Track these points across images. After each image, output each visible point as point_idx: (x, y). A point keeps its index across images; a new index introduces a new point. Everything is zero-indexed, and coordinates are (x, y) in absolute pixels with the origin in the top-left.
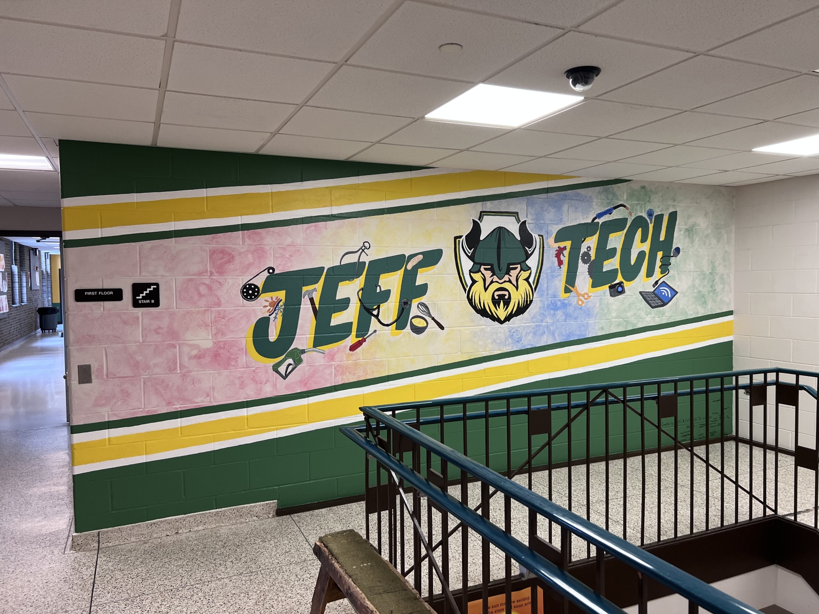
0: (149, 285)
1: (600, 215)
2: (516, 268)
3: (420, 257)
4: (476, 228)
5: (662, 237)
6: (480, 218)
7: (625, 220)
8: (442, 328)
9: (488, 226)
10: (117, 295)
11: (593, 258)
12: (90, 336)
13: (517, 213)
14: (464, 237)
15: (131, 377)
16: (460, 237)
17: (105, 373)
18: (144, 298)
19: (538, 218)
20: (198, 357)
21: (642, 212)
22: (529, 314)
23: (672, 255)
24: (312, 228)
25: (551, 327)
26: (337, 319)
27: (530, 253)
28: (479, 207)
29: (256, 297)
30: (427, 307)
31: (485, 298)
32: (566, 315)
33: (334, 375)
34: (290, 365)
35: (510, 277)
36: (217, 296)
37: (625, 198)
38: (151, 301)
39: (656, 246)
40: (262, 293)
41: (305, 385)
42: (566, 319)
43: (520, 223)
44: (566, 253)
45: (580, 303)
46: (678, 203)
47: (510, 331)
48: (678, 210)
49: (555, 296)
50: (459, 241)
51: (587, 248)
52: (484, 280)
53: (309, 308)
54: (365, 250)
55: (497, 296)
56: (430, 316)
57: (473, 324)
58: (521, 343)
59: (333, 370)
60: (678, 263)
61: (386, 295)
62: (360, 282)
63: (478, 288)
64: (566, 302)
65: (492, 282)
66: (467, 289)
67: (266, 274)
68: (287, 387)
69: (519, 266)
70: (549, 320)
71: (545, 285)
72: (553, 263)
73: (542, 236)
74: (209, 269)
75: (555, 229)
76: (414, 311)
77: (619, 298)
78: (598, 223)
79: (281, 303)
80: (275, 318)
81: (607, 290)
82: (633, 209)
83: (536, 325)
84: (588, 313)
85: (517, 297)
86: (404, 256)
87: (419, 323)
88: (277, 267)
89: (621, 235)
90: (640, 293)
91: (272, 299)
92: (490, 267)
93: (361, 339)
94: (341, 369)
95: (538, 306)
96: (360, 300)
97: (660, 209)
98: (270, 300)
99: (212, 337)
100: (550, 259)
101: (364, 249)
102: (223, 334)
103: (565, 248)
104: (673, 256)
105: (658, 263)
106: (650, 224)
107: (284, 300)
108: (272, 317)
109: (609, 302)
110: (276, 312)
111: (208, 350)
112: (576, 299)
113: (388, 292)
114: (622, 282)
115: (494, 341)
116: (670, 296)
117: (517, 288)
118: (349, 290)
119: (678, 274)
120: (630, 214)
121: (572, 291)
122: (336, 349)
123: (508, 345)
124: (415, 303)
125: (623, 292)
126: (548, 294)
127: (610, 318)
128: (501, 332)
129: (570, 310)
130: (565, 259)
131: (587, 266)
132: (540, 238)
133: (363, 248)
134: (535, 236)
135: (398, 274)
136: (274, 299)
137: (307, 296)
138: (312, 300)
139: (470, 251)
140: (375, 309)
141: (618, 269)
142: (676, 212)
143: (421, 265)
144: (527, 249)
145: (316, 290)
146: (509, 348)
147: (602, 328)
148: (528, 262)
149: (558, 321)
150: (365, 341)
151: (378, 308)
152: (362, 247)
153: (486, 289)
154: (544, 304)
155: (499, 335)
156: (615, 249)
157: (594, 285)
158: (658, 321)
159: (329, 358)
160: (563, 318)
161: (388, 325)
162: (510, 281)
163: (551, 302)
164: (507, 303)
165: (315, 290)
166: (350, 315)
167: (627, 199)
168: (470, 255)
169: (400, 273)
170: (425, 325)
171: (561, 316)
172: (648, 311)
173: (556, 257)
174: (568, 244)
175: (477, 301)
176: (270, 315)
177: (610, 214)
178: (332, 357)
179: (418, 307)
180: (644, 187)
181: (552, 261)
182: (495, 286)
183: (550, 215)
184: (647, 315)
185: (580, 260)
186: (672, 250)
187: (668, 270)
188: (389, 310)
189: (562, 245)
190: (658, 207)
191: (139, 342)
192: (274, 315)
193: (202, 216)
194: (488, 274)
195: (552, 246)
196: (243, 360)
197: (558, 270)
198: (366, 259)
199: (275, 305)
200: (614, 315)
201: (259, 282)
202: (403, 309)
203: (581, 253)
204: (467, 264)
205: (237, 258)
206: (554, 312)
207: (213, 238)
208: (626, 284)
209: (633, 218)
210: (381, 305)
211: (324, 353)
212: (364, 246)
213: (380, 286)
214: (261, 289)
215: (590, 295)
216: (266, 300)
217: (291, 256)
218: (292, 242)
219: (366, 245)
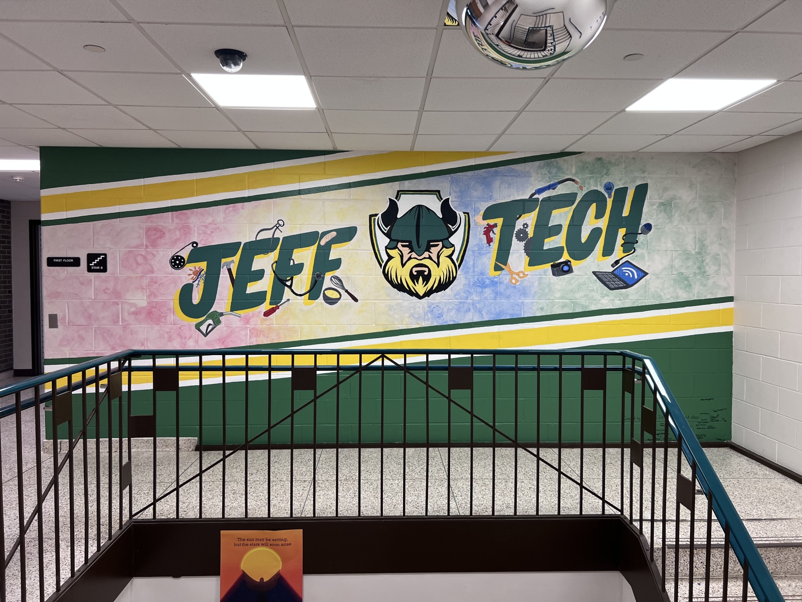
0: (99, 255)
1: (540, 191)
2: (437, 245)
3: (334, 234)
4: (393, 207)
5: (626, 212)
6: (397, 197)
7: (574, 195)
8: (355, 300)
9: (405, 205)
10: (76, 262)
11: (531, 235)
12: (57, 292)
13: (439, 192)
14: (380, 215)
15: (86, 325)
16: (376, 215)
17: (67, 322)
18: (95, 265)
19: (462, 195)
20: (136, 313)
21: (597, 186)
22: (452, 291)
23: (640, 232)
24: (231, 209)
25: (477, 304)
26: (253, 288)
27: (453, 230)
28: (397, 186)
29: (182, 266)
30: (340, 280)
31: (403, 274)
32: (497, 293)
33: (249, 337)
34: (210, 325)
35: (430, 254)
36: (150, 265)
37: (574, 171)
38: (100, 268)
39: (616, 222)
40: (189, 262)
41: (223, 343)
42: (496, 297)
43: (442, 201)
44: (497, 230)
45: (514, 281)
46: (648, 174)
47: (429, 307)
48: (649, 182)
49: (482, 274)
50: (374, 219)
51: (524, 225)
52: (402, 257)
53: (227, 277)
54: (280, 228)
55: (416, 271)
56: (343, 288)
57: (389, 298)
58: (442, 318)
59: (249, 332)
60: (649, 241)
61: (299, 268)
62: (274, 256)
63: (395, 264)
64: (496, 279)
65: (410, 258)
66: (383, 265)
67: (190, 248)
68: (207, 343)
69: (440, 243)
70: (475, 298)
71: (471, 263)
72: (481, 240)
73: (468, 214)
74: (145, 243)
75: (484, 206)
76: (327, 283)
77: (564, 277)
79: (203, 273)
80: (198, 284)
81: (548, 269)
82: (584, 183)
83: (460, 302)
84: (524, 293)
85: (438, 274)
86: (317, 232)
87: (332, 294)
88: (200, 241)
89: (568, 212)
90: (593, 272)
91: (195, 268)
92: (408, 244)
93: (274, 306)
94: (255, 332)
95: (462, 283)
96: (274, 272)
97: (623, 181)
98: (194, 270)
99: (147, 298)
100: (478, 237)
101: (279, 226)
102: (155, 296)
103: (495, 225)
104: (641, 234)
105: (620, 241)
106: (608, 199)
107: (205, 270)
108: (195, 284)
109: (552, 281)
110: (199, 279)
111: (144, 308)
112: (508, 277)
113: (301, 265)
114: (570, 261)
115: (412, 315)
116: (636, 277)
117: (438, 265)
118: (264, 262)
119: (649, 253)
120: (581, 188)
121: (504, 269)
122: (251, 314)
123: (428, 320)
124: (328, 276)
125: (570, 271)
126: (474, 272)
127: (552, 298)
128: (419, 307)
129: (501, 288)
130: (496, 235)
131: (523, 244)
132: (465, 216)
133: (277, 226)
134: (460, 214)
135: (312, 249)
136: (197, 269)
137: (225, 266)
138: (230, 270)
139: (386, 229)
140: (288, 280)
141: (563, 247)
142: (647, 185)
143: (335, 241)
144: (450, 226)
145: (234, 262)
146: (429, 323)
147: (542, 309)
148: (452, 240)
149: (486, 298)
150: (278, 308)
151: (292, 279)
153: (403, 265)
154: (469, 281)
155: (418, 310)
156: (560, 226)
157: (531, 264)
158: (618, 304)
159: (244, 321)
160: (492, 296)
161: (301, 295)
162: (430, 258)
163: (478, 280)
164: (427, 279)
165: (232, 261)
166: (265, 285)
167: (576, 173)
168: (386, 232)
169: (314, 248)
170: (339, 296)
171: (490, 294)
172: (604, 293)
173: (484, 234)
174: (499, 221)
175: (394, 277)
176: (193, 282)
177: (554, 189)
178: (247, 320)
179: (331, 279)
180: (600, 159)
181: (480, 238)
182: (413, 262)
183: (477, 192)
184: (603, 297)
185: (514, 238)
186: (641, 226)
187: (634, 248)
188: (302, 282)
189: (492, 222)
190: (620, 180)
191: (92, 299)
192: (197, 282)
193: (141, 200)
194: (406, 251)
195: (479, 223)
196: (171, 318)
197: (486, 247)
198: (280, 235)
199: (198, 274)
200: (558, 295)
201: (185, 254)
202: (316, 281)
203: (516, 230)
204: (383, 241)
205: (167, 234)
206: (481, 290)
207: (148, 218)
208: (574, 263)
209: (584, 193)
210: (294, 276)
211: (240, 317)
212: (278, 223)
213: (293, 260)
214: (186, 260)
215: (526, 273)
216: (191, 270)
217: (212, 232)
218: (213, 221)
219: (281, 222)
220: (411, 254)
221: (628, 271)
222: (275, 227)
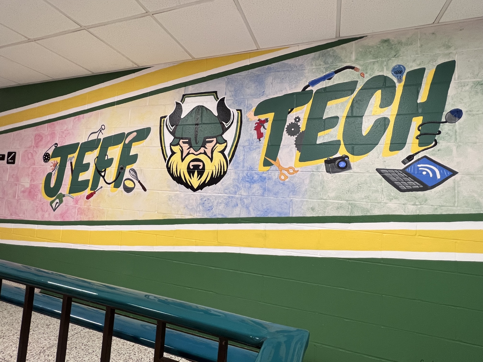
0: (13, 153)
1: (314, 83)
2: (211, 142)
3: (135, 134)
4: (179, 109)
5: (423, 97)
6: (183, 100)
8: (145, 190)
9: (188, 106)
10: (3, 157)
11: (303, 129)
13: (216, 92)
14: (168, 117)
15: (3, 198)
16: (165, 117)
18: (10, 159)
19: (236, 94)
20: (24, 192)
21: (382, 70)
22: (222, 185)
23: (443, 120)
24: (76, 119)
25: (245, 200)
27: (227, 127)
28: (182, 91)
29: (49, 160)
30: (135, 172)
31: (182, 168)
32: (265, 189)
33: (76, 214)
34: (57, 203)
35: (205, 149)
36: (34, 159)
37: (353, 58)
38: (12, 161)
39: (408, 110)
40: (52, 158)
41: (62, 217)
42: (263, 193)
43: (218, 101)
44: (268, 125)
45: (283, 177)
46: (456, 49)
47: (201, 199)
48: (457, 58)
49: (251, 169)
50: (164, 120)
51: (295, 119)
52: (182, 152)
53: (70, 168)
54: (102, 131)
55: (192, 166)
56: (137, 179)
57: (169, 189)
58: (212, 211)
59: (77, 210)
60: (458, 131)
61: (111, 162)
62: (96, 152)
63: (177, 158)
64: (264, 175)
65: (188, 154)
66: (167, 159)
67: (54, 147)
68: (55, 216)
69: (215, 139)
70: (244, 193)
71: (242, 158)
72: (252, 135)
73: (241, 111)
74: (33, 145)
75: (256, 102)
76: (127, 175)
77: (340, 175)
78: (312, 91)
79: (58, 165)
80: (55, 173)
81: (322, 165)
82: (367, 69)
83: (229, 197)
84: (294, 190)
85: (211, 168)
86: (124, 133)
87: (129, 184)
88: (59, 143)
89: (347, 101)
90: (377, 170)
92: (188, 140)
93: (93, 191)
94: (81, 211)
95: (232, 178)
96: (95, 164)
97: (418, 62)
99: (30, 181)
100: (249, 132)
101: (102, 130)
102: (34, 181)
103: (266, 120)
104: (446, 122)
105: (414, 132)
106: (397, 84)
107: (59, 163)
108: (53, 173)
109: (325, 178)
110: (55, 170)
111: (28, 188)
112: (277, 173)
113: (112, 160)
114: (347, 157)
115: (186, 206)
116: (439, 177)
117: (211, 159)
118: (91, 158)
119: (458, 147)
120: (362, 75)
121: (273, 165)
122: (79, 197)
123: (199, 212)
124: (128, 168)
125: (348, 167)
126: (243, 167)
127: (325, 198)
128: (192, 199)
129: (269, 184)
130: (267, 130)
131: (294, 138)
132: (238, 113)
134: (233, 111)
135: (120, 147)
136: (55, 162)
137: (69, 161)
138: (71, 163)
139: (172, 128)
140: (103, 171)
141: (339, 141)
142: (454, 62)
143: (135, 140)
144: (224, 123)
146: (200, 215)
147: (313, 209)
148: (225, 136)
149: (253, 194)
150: (95, 193)
151: (105, 171)
152: (101, 129)
153: (183, 160)
154: (239, 176)
155: (191, 201)
156: (336, 118)
157: (302, 159)
158: (411, 210)
159: (75, 202)
160: (261, 192)
161: (109, 184)
162: (205, 153)
163: (247, 175)
164: (201, 173)
165: (74, 157)
166: (89, 175)
167: (356, 59)
168: (171, 131)
169: (121, 146)
170: (133, 186)
171: (258, 190)
172: (392, 194)
173: (255, 129)
174: (270, 116)
175: (174, 170)
176: (52, 171)
177: (330, 79)
178: (76, 201)
179: (130, 172)
180: (386, 41)
181: (251, 134)
182: (191, 157)
183: (250, 89)
184: (391, 200)
185: (285, 132)
186: (445, 113)
187: (436, 141)
188: (111, 173)
189: (263, 117)
190: (415, 61)
191: (6, 181)
194: (186, 147)
195: (250, 119)
196: (39, 196)
197: (256, 142)
198: (101, 137)
199: (55, 165)
200: (333, 195)
201: (50, 152)
202: (120, 173)
203: (287, 124)
204: (169, 138)
205: (44, 138)
206: (249, 185)
207: (37, 128)
208: (353, 160)
209: (366, 80)
210: (107, 169)
211: (73, 198)
212: (101, 128)
213: (107, 155)
214: (51, 156)
215: (296, 169)
216: (52, 163)
217: (65, 136)
218: (67, 128)
219: (103, 127)
220: (189, 150)
221: (425, 169)
222: (100, 131)
